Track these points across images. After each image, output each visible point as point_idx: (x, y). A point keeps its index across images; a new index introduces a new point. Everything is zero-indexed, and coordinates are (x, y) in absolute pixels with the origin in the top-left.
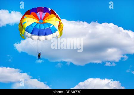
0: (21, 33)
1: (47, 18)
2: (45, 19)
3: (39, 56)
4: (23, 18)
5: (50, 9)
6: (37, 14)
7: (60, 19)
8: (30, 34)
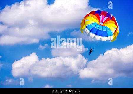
0: (82, 28)
1: (107, 22)
2: (105, 23)
3: (90, 52)
4: (88, 16)
5: (112, 16)
6: (100, 16)
7: (117, 27)
8: (89, 31)
